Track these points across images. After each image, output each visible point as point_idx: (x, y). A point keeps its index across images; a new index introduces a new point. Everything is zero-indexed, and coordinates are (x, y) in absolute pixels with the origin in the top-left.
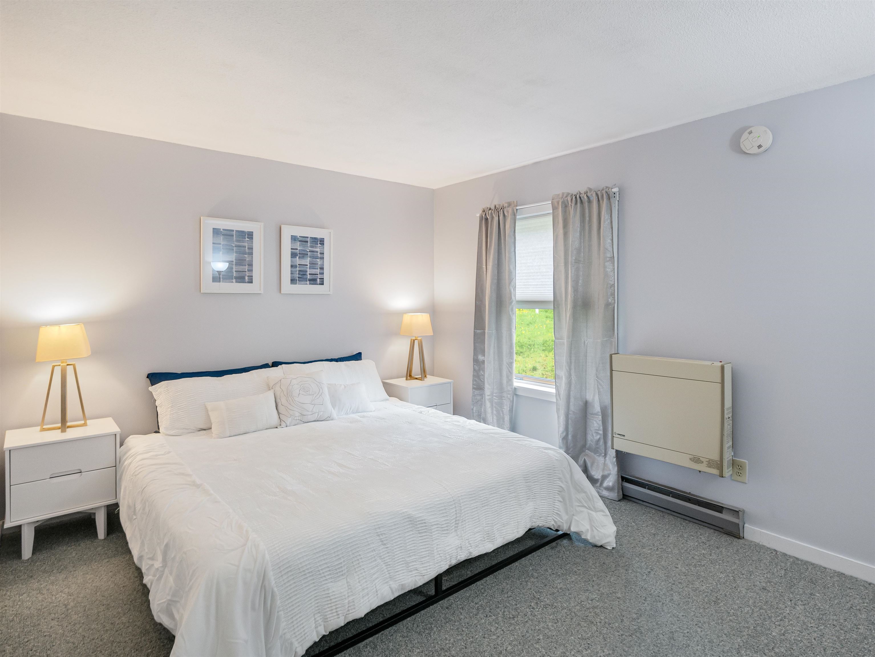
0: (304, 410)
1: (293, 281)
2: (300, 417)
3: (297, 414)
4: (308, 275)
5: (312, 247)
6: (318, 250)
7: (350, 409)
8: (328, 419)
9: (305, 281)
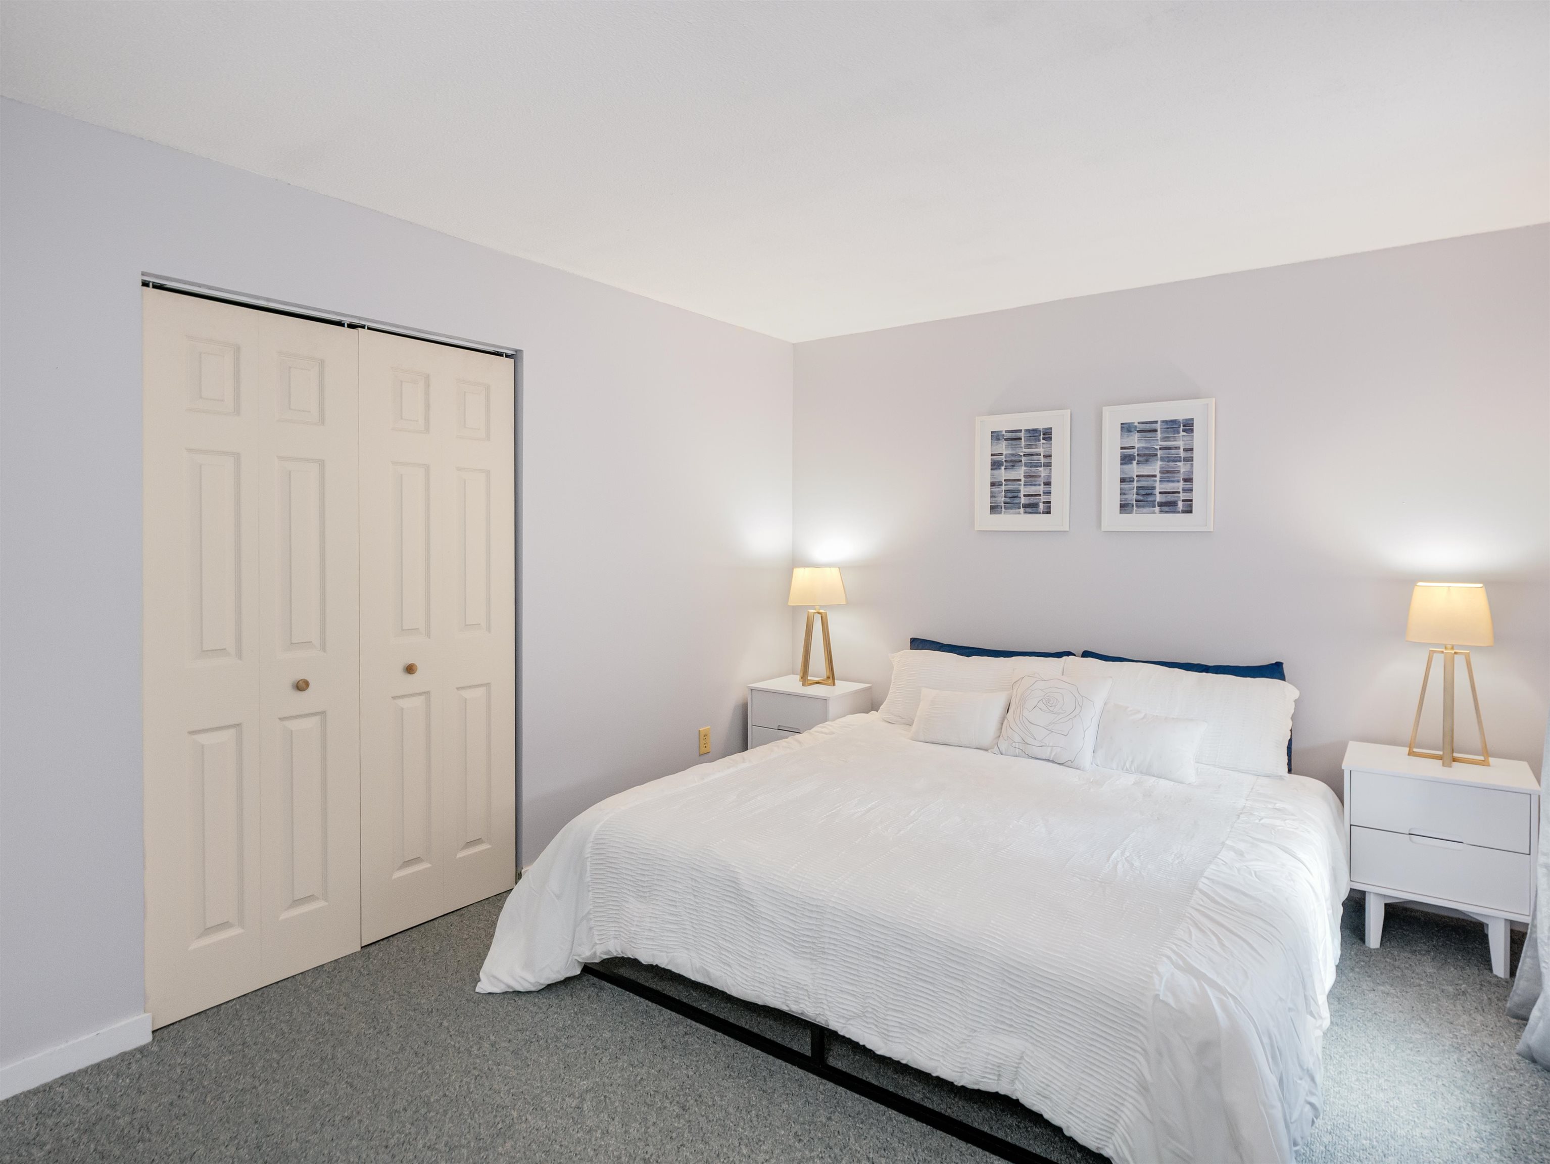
0: (1030, 735)
1: (1124, 507)
2: (1021, 744)
3: (1017, 738)
4: (1158, 495)
5: (1165, 439)
6: (1180, 443)
7: (1132, 762)
8: (1069, 763)
9: (1150, 507)
